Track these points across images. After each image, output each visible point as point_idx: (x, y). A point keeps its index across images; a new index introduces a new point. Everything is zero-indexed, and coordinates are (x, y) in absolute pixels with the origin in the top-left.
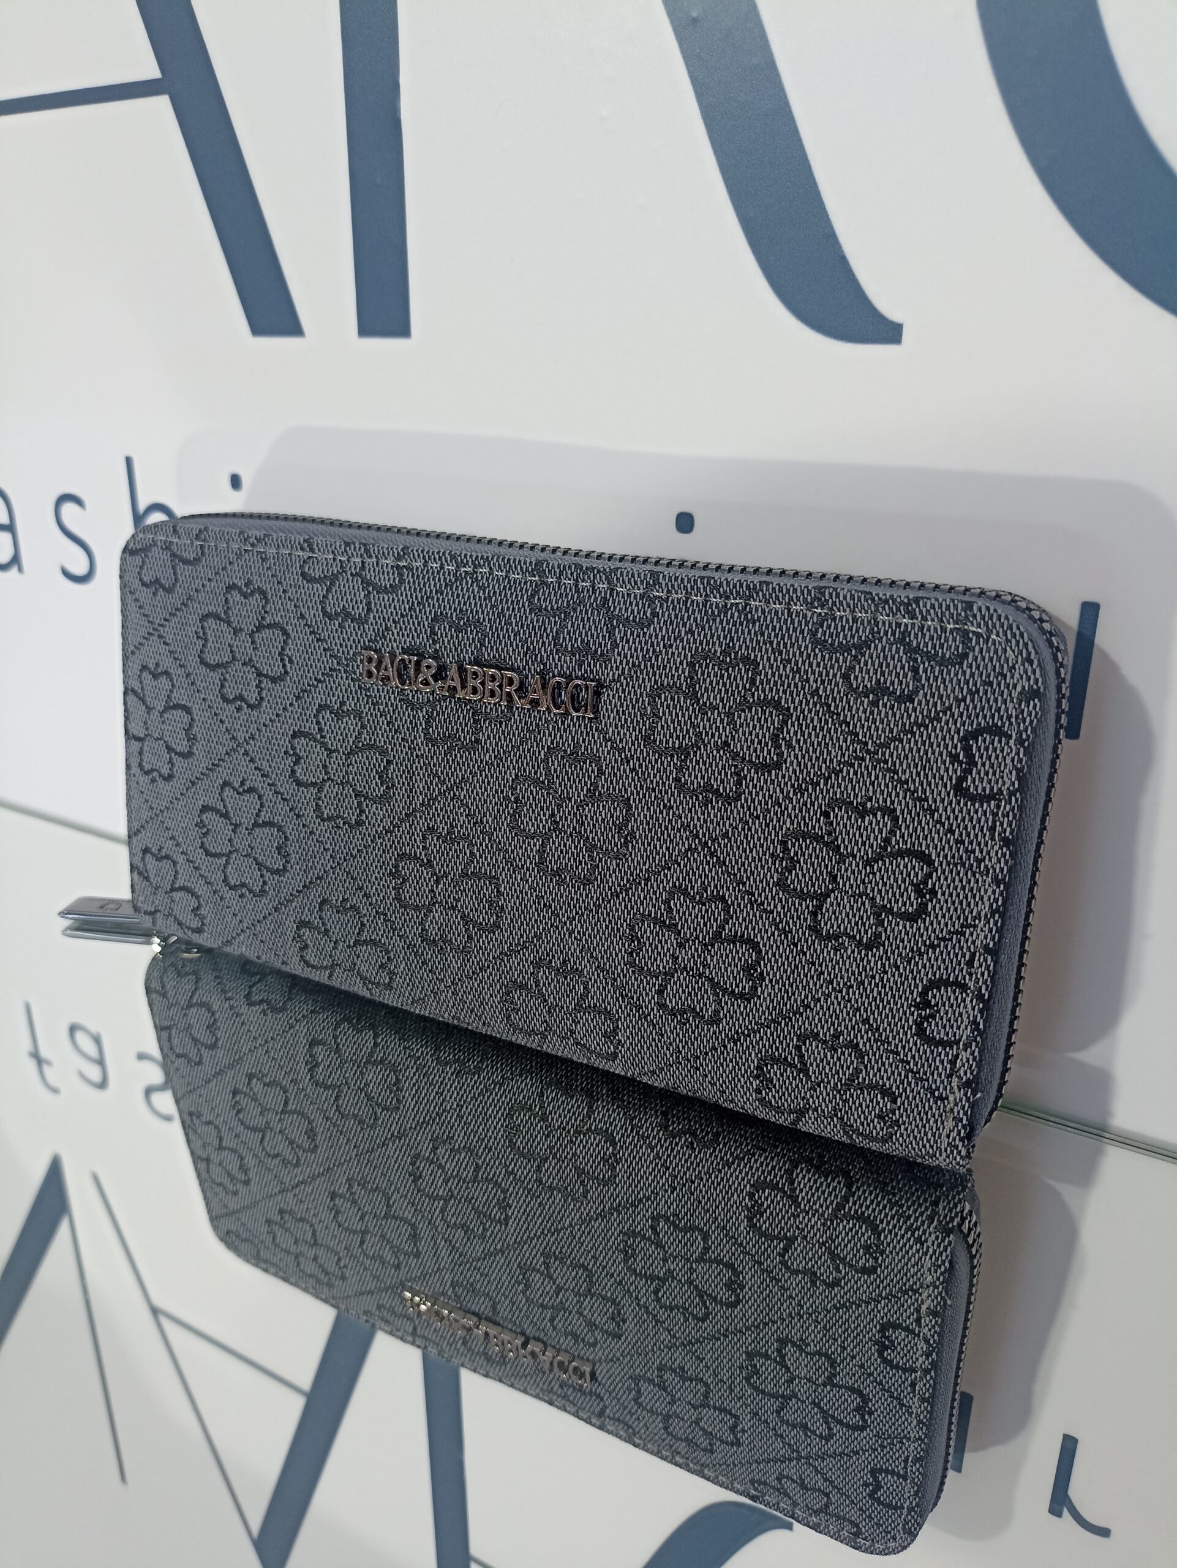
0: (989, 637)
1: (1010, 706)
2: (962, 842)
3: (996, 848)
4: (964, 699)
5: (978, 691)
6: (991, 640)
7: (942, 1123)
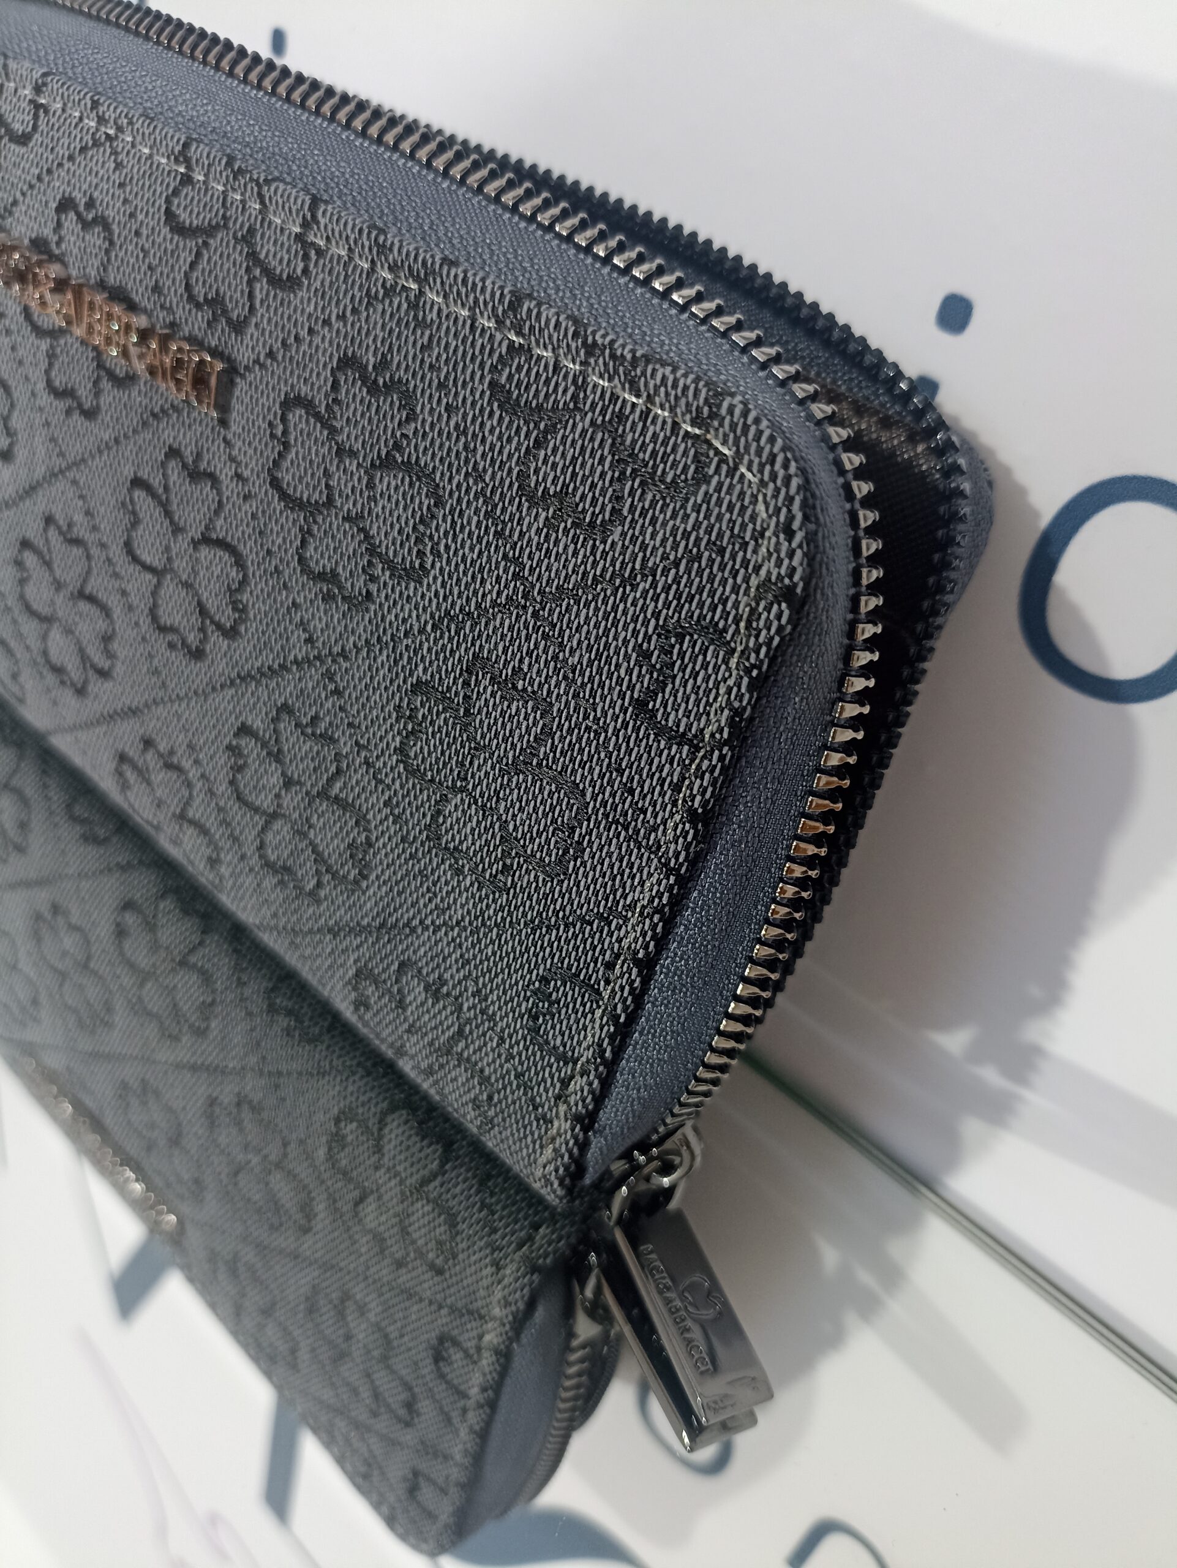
1: (744, 600)
4: (676, 564)
5: (699, 557)
6: (738, 474)
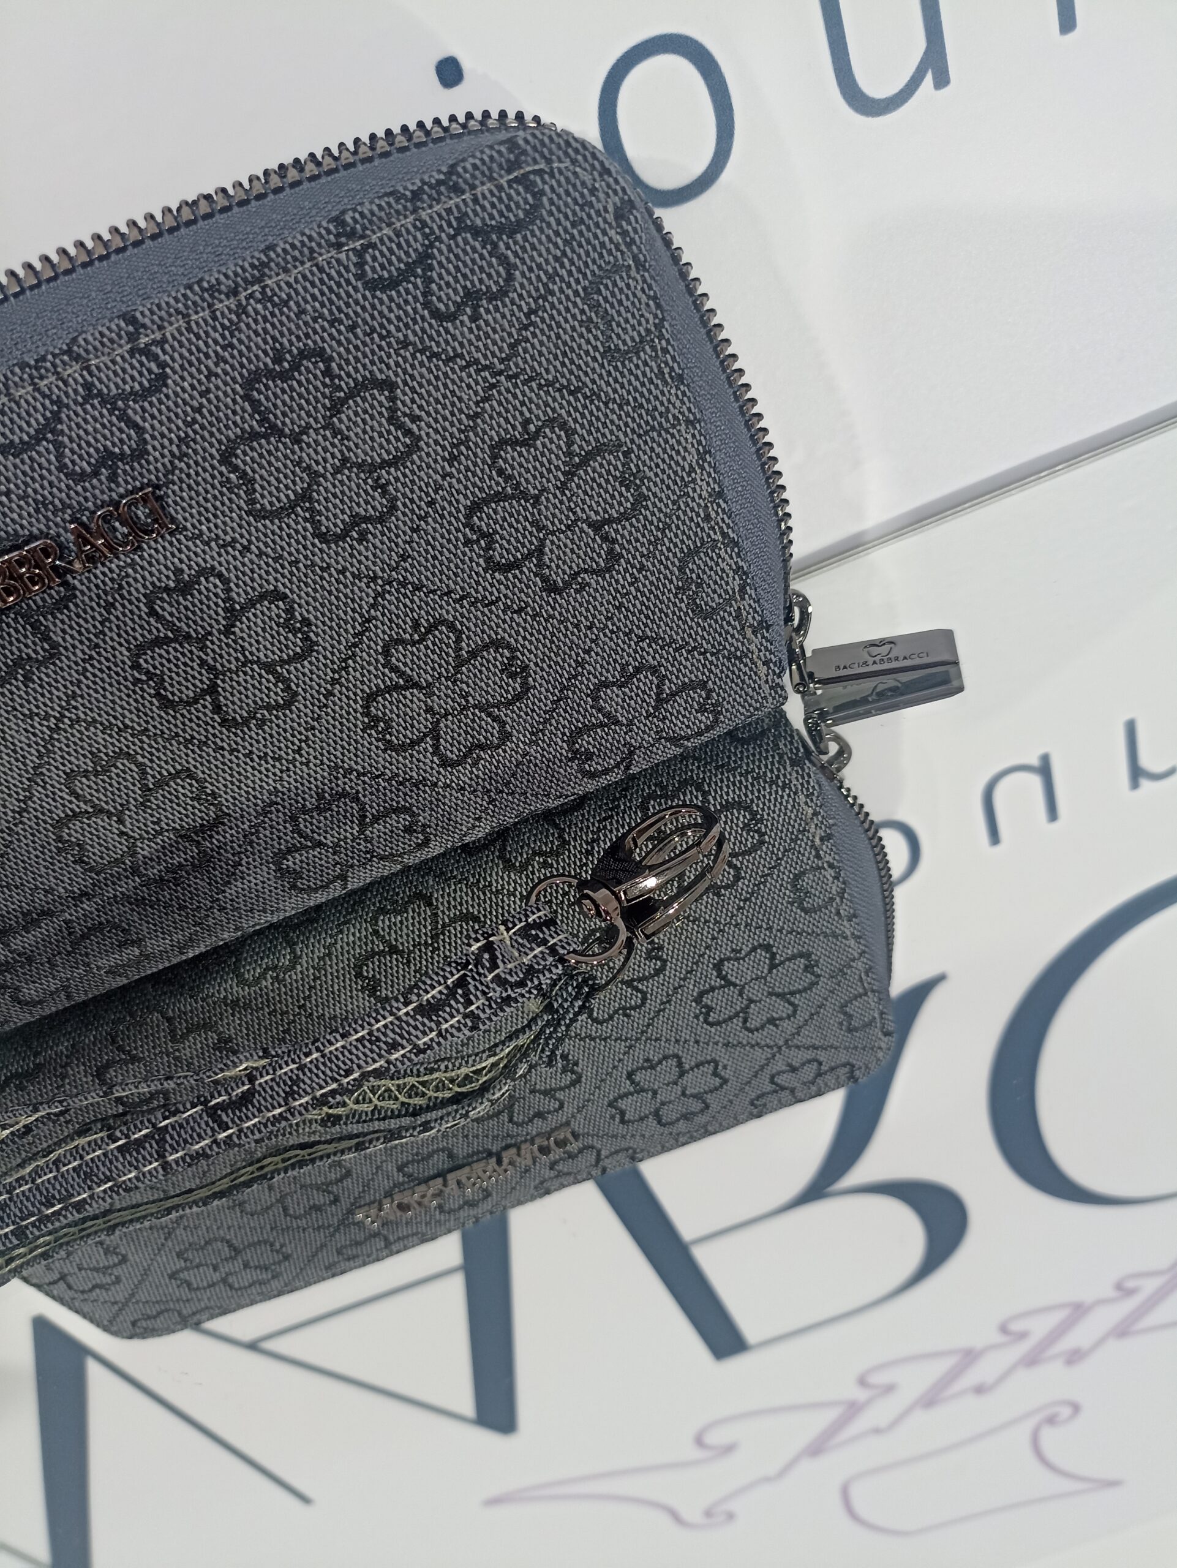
0: (552, 169)
1: (612, 233)
2: (641, 406)
3: (673, 391)
6: (556, 171)
7: (756, 674)
